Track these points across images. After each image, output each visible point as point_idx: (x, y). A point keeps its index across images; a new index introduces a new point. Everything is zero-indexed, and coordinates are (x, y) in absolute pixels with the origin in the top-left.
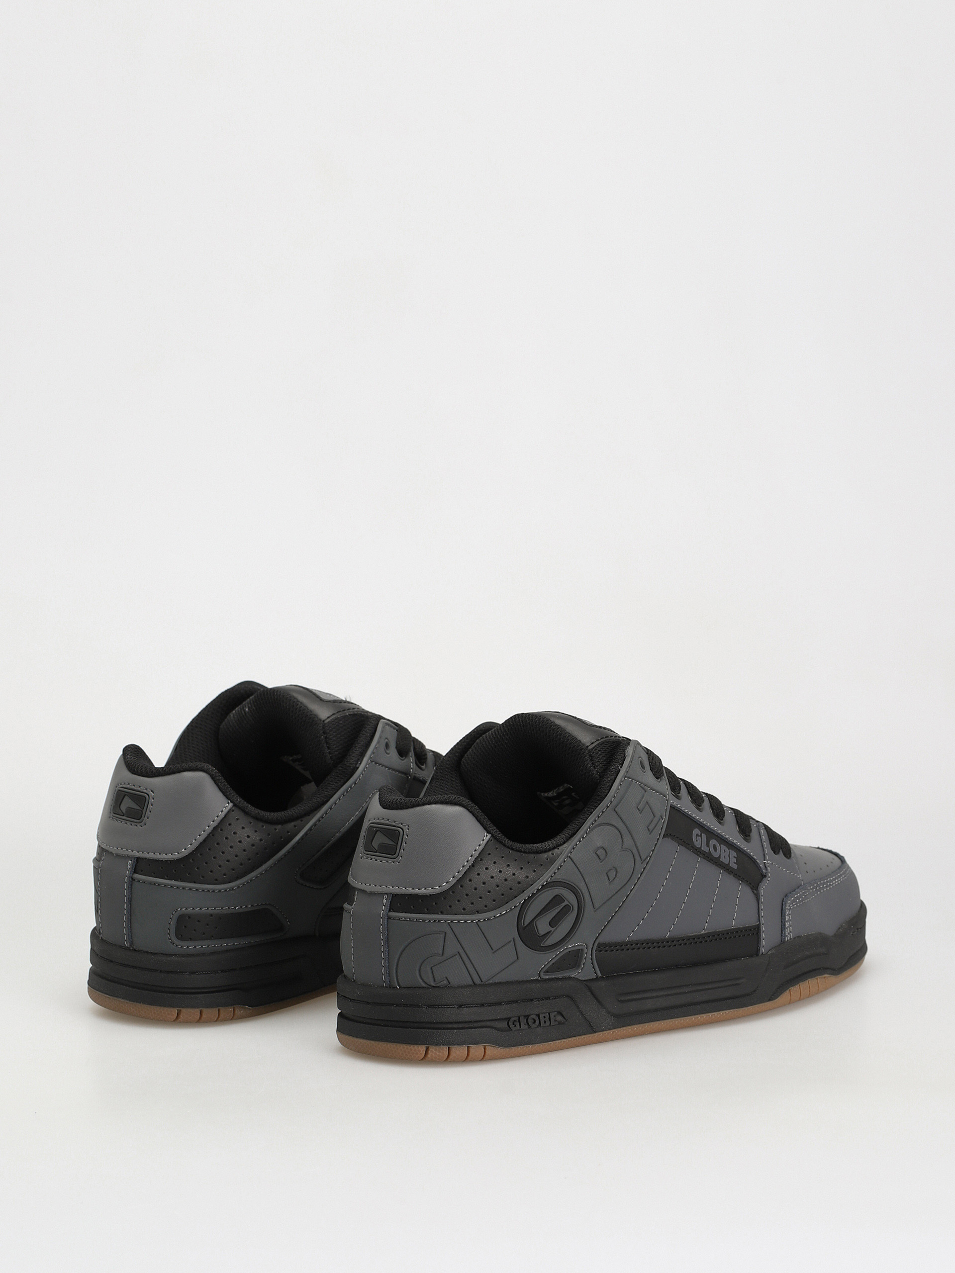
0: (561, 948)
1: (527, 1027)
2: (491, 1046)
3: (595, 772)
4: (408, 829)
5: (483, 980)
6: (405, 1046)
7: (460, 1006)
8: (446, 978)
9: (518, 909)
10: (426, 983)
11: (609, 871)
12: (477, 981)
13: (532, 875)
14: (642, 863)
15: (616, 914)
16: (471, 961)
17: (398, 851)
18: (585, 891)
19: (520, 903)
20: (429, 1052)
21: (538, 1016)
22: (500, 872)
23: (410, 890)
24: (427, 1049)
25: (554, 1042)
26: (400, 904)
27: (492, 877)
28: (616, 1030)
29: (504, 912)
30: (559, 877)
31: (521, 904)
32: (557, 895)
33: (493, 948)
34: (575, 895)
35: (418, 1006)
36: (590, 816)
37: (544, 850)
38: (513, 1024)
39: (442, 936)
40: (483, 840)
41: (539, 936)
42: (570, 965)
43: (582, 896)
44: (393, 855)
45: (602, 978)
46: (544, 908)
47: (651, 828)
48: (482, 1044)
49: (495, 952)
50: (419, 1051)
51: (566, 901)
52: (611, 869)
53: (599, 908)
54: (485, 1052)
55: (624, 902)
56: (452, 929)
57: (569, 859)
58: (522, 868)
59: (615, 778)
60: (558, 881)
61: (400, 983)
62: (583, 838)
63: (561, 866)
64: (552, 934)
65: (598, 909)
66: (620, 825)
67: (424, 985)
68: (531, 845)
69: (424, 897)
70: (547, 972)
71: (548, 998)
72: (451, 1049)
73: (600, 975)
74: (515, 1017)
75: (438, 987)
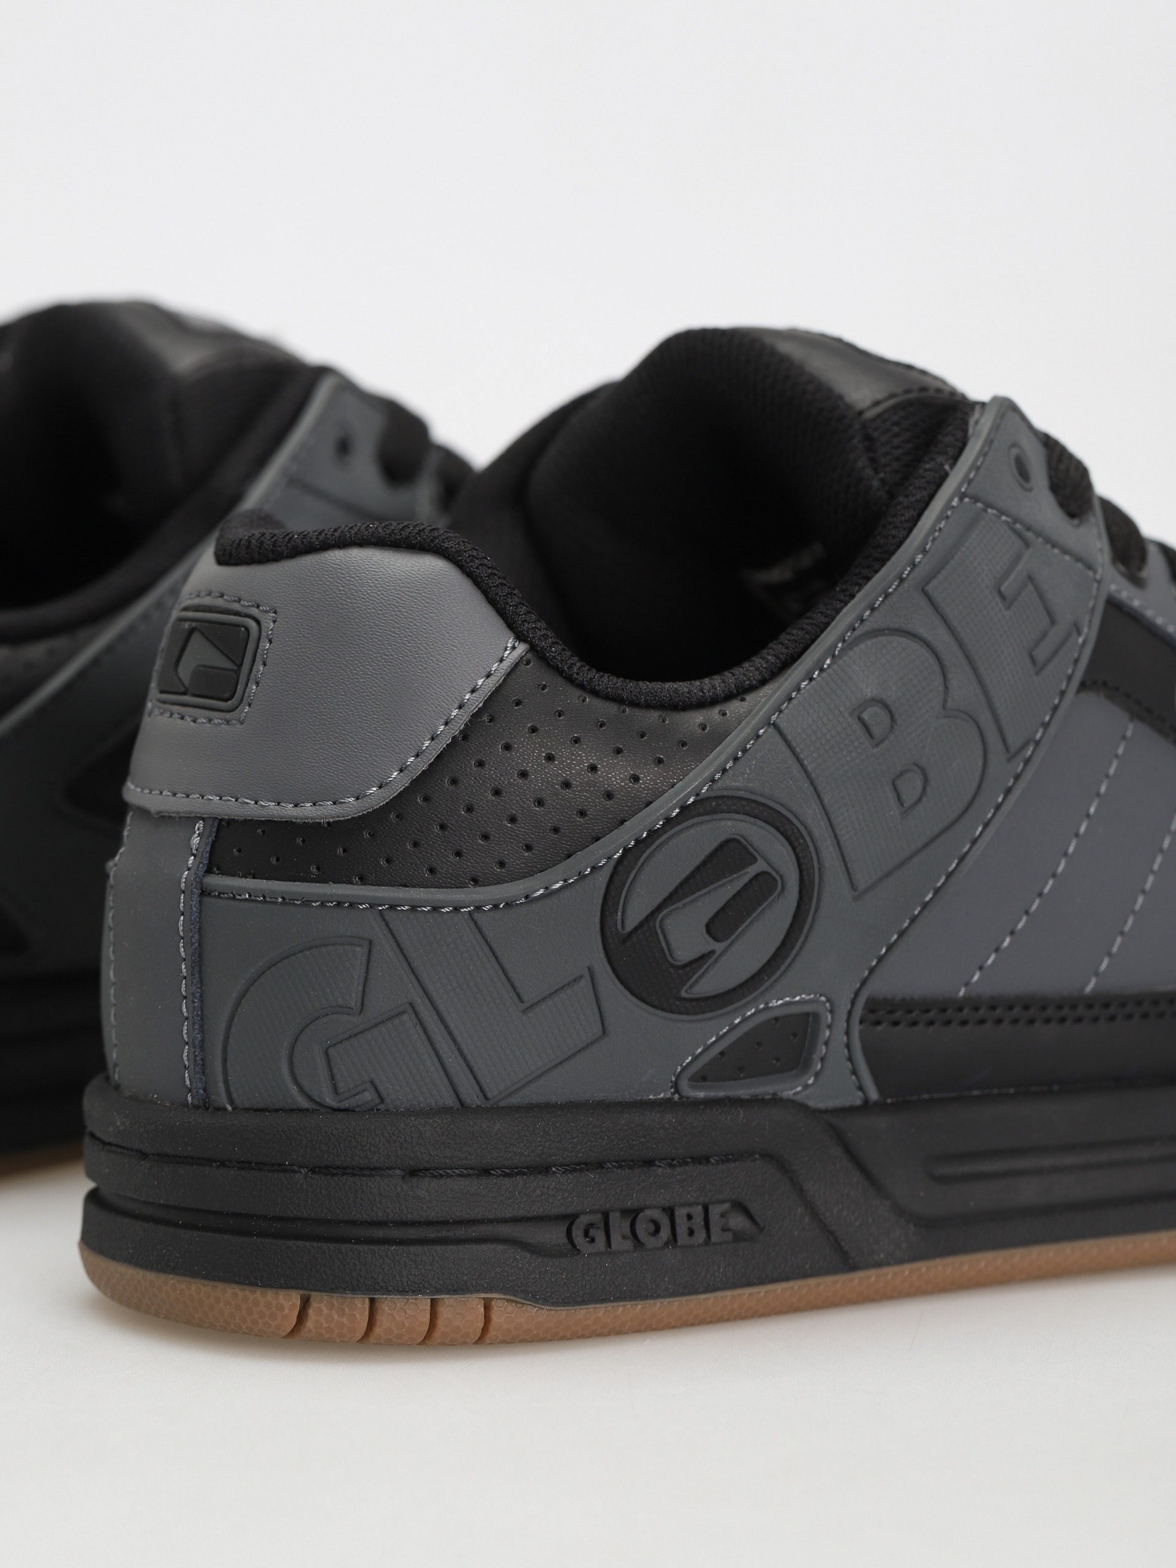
0: (747, 1006)
1: (628, 1244)
2: (508, 1300)
3: (876, 483)
4: (274, 622)
5: (490, 1095)
6: (237, 1289)
7: (413, 1173)
8: (372, 1082)
9: (602, 878)
10: (310, 1098)
11: (901, 774)
12: (472, 1097)
13: (649, 776)
14: (1009, 760)
15: (926, 913)
16: (450, 1034)
17: (240, 688)
18: (820, 830)
19: (609, 858)
20: (311, 1312)
21: (670, 1212)
22: (550, 758)
23: (270, 809)
24: (306, 1303)
25: (719, 1294)
26: (239, 851)
27: (524, 774)
28: (922, 1266)
29: (557, 886)
30: (735, 782)
31: (612, 863)
32: (728, 842)
33: (525, 998)
34: (791, 843)
35: (281, 1168)
36: (846, 604)
37: (694, 700)
38: (586, 1234)
39: (360, 951)
40: (501, 660)
41: (672, 966)
42: (778, 1060)
43: (812, 849)
44: (226, 700)
45: (879, 1107)
46: (687, 880)
47: (1041, 654)
48: (478, 1291)
49: (531, 1007)
50: (281, 1308)
51: (760, 860)
52: (906, 771)
53: (872, 887)
54: (487, 1318)
55: (949, 875)
56: (391, 931)
57: (771, 730)
58: (619, 751)
59: (931, 497)
60: (733, 797)
61: (235, 1095)
62: (822, 670)
63: (745, 751)
64: (716, 960)
65: (866, 891)
66: (940, 636)
67: (303, 1103)
68: (657, 685)
69: (311, 830)
70: (702, 1078)
71: (703, 1159)
72: (377, 1305)
73: (874, 1095)
74: (592, 1212)
75: (346, 1110)
